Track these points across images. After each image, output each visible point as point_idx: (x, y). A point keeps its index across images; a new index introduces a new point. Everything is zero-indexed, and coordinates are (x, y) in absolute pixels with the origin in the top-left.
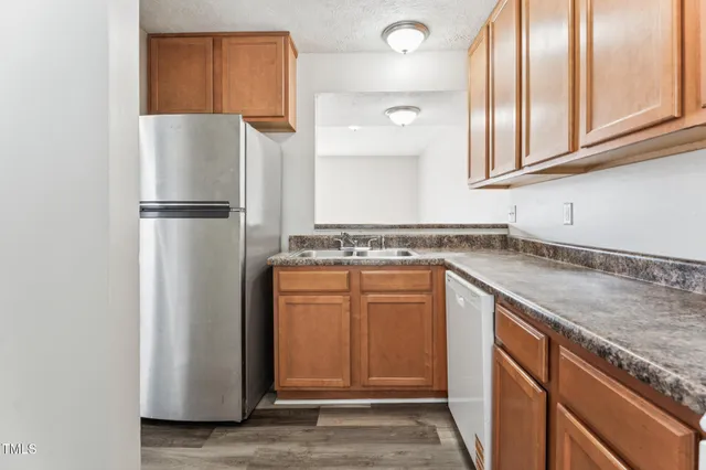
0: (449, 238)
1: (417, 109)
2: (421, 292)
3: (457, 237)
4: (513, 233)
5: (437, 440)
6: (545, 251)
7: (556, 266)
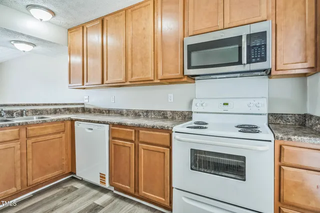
0: (60, 109)
1: (34, 45)
2: (59, 133)
3: (63, 109)
4: (86, 106)
5: (76, 189)
6: (104, 112)
7: (109, 116)
